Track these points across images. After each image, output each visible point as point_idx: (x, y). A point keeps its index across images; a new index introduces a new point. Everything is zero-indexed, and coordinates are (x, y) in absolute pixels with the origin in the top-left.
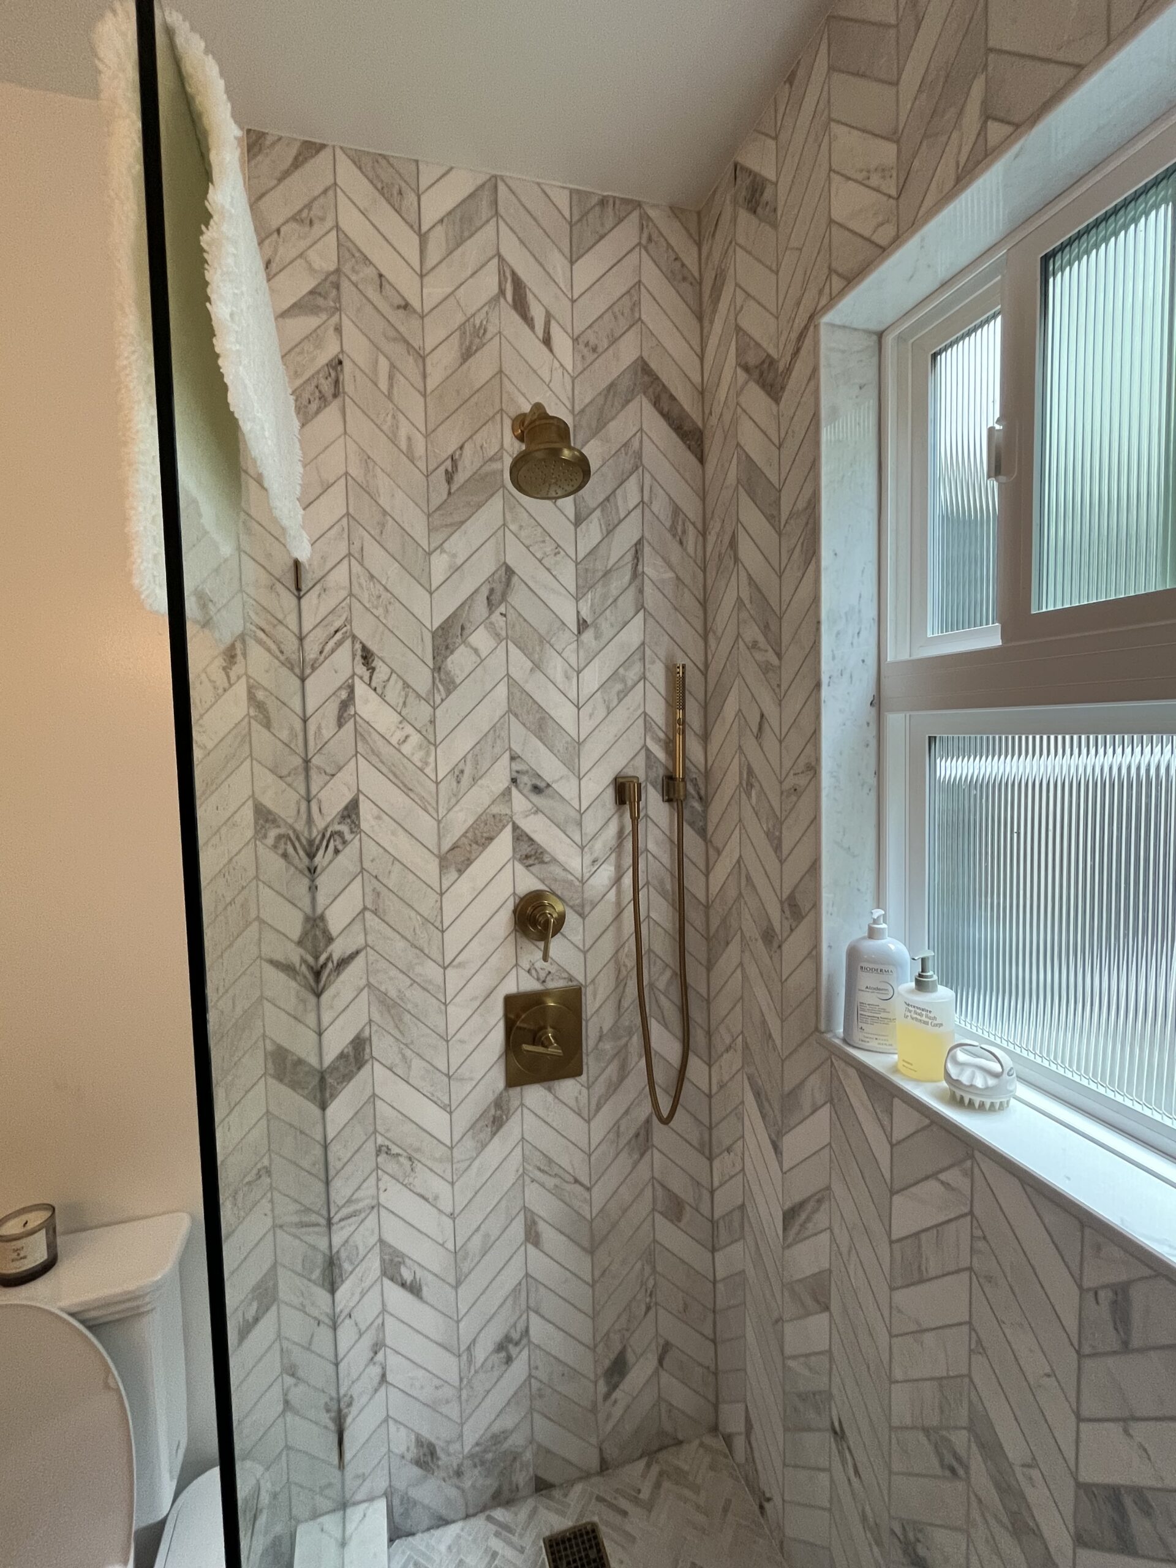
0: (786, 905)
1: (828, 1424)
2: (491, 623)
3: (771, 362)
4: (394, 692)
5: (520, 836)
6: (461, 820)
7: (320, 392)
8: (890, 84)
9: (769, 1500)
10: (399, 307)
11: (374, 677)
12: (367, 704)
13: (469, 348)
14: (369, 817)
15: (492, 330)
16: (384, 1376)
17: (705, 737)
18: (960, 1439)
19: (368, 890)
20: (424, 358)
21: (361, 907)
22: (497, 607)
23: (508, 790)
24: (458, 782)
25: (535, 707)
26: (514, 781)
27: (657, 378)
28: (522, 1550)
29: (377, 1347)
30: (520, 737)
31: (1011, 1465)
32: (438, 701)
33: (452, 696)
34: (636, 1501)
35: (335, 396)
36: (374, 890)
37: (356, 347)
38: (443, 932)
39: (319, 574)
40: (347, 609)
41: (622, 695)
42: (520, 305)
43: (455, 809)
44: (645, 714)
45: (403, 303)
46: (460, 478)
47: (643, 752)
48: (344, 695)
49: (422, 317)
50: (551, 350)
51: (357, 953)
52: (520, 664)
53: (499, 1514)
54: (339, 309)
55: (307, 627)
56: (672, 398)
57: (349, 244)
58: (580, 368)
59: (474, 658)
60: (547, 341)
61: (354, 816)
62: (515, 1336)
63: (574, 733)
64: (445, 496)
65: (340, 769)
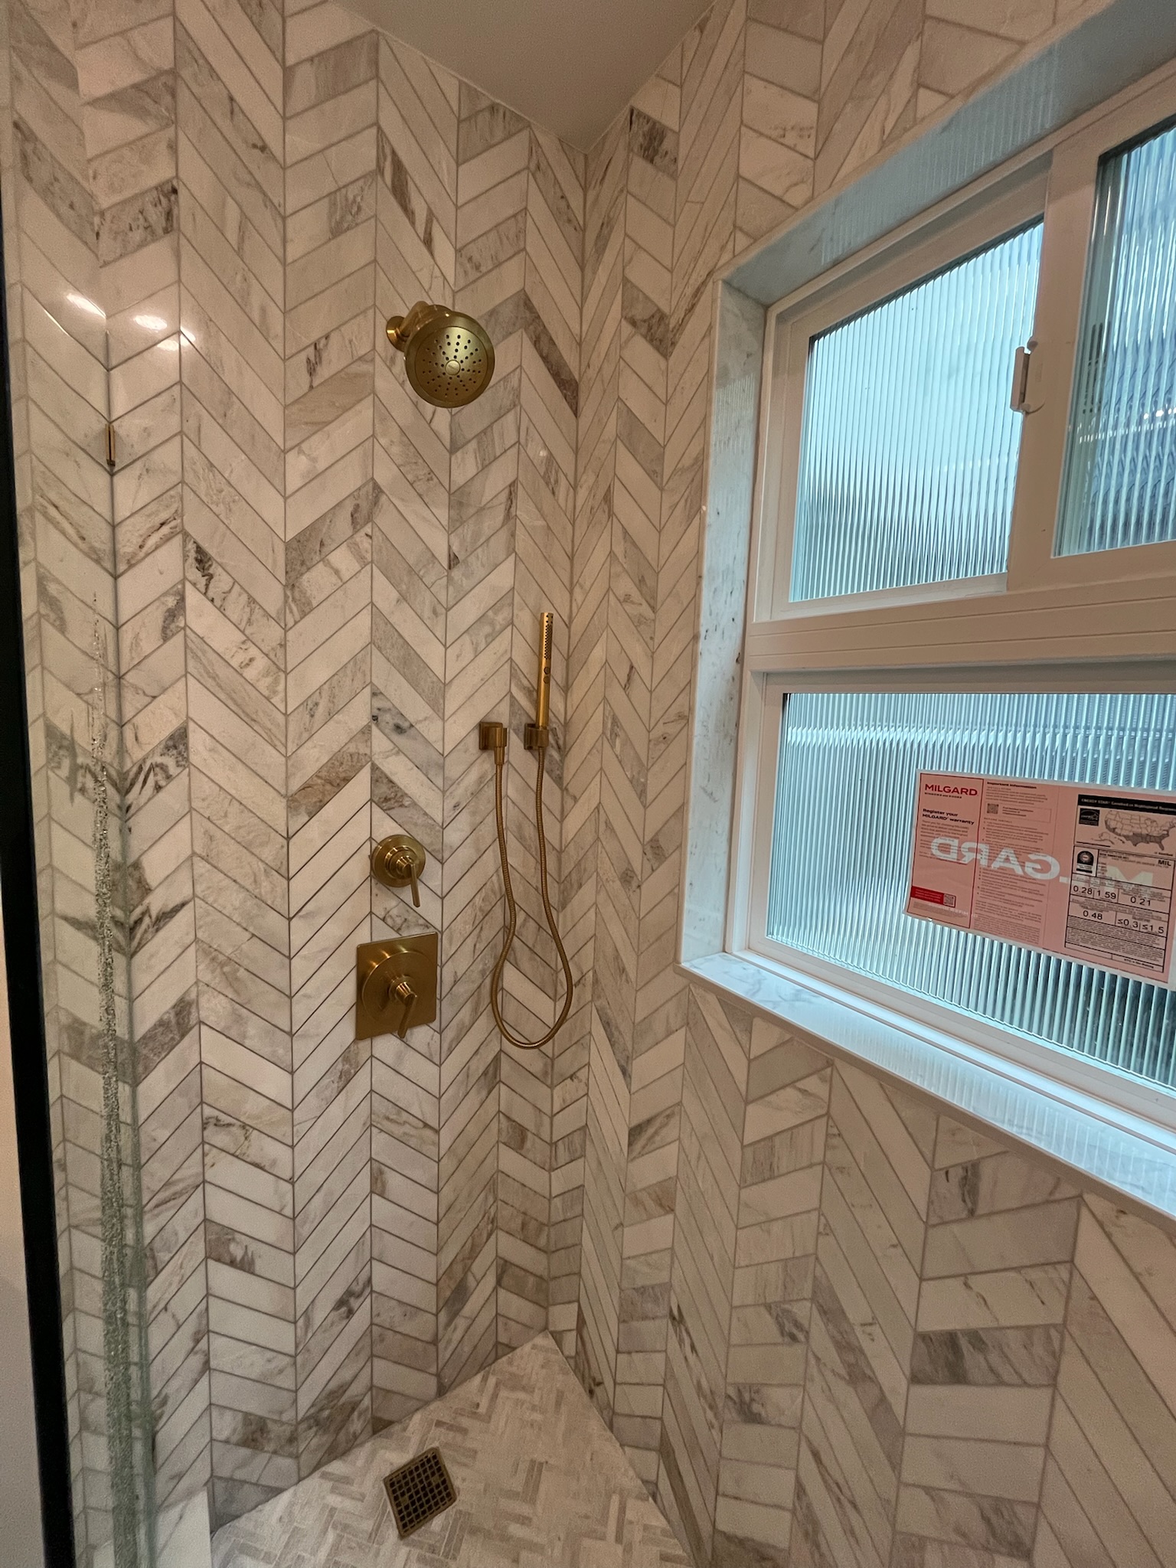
0: (648, 849)
1: (666, 1312)
2: (356, 544)
3: (662, 317)
4: (236, 607)
5: (379, 777)
6: (314, 757)
7: (146, 220)
8: (815, 40)
9: (599, 1384)
10: (255, 146)
11: (211, 586)
12: (200, 615)
13: (339, 223)
14: (201, 748)
15: (367, 212)
16: (207, 1362)
17: (566, 689)
18: (803, 1311)
19: (199, 832)
20: (284, 218)
21: (189, 853)
22: (362, 527)
23: (368, 728)
24: (312, 716)
25: (400, 641)
26: (375, 718)
27: (538, 317)
28: (362, 1498)
29: (203, 1333)
30: (383, 673)
31: (851, 1325)
32: (290, 623)
33: (307, 618)
34: (474, 1415)
35: (166, 231)
36: (206, 832)
37: (196, 179)
38: (289, 879)
39: (140, 450)
40: (178, 499)
41: (490, 639)
42: (400, 191)
43: (309, 744)
44: (511, 659)
45: (260, 144)
46: (324, 372)
47: (508, 697)
48: (171, 602)
49: (284, 168)
50: (432, 254)
51: (183, 905)
52: (386, 595)
53: (336, 1467)
54: (175, 122)
55: (122, 513)
56: (552, 341)
57: (191, 45)
58: (462, 283)
59: (334, 579)
60: (428, 242)
61: (181, 747)
62: (357, 1288)
63: (440, 673)
64: (306, 388)
65: (164, 690)
